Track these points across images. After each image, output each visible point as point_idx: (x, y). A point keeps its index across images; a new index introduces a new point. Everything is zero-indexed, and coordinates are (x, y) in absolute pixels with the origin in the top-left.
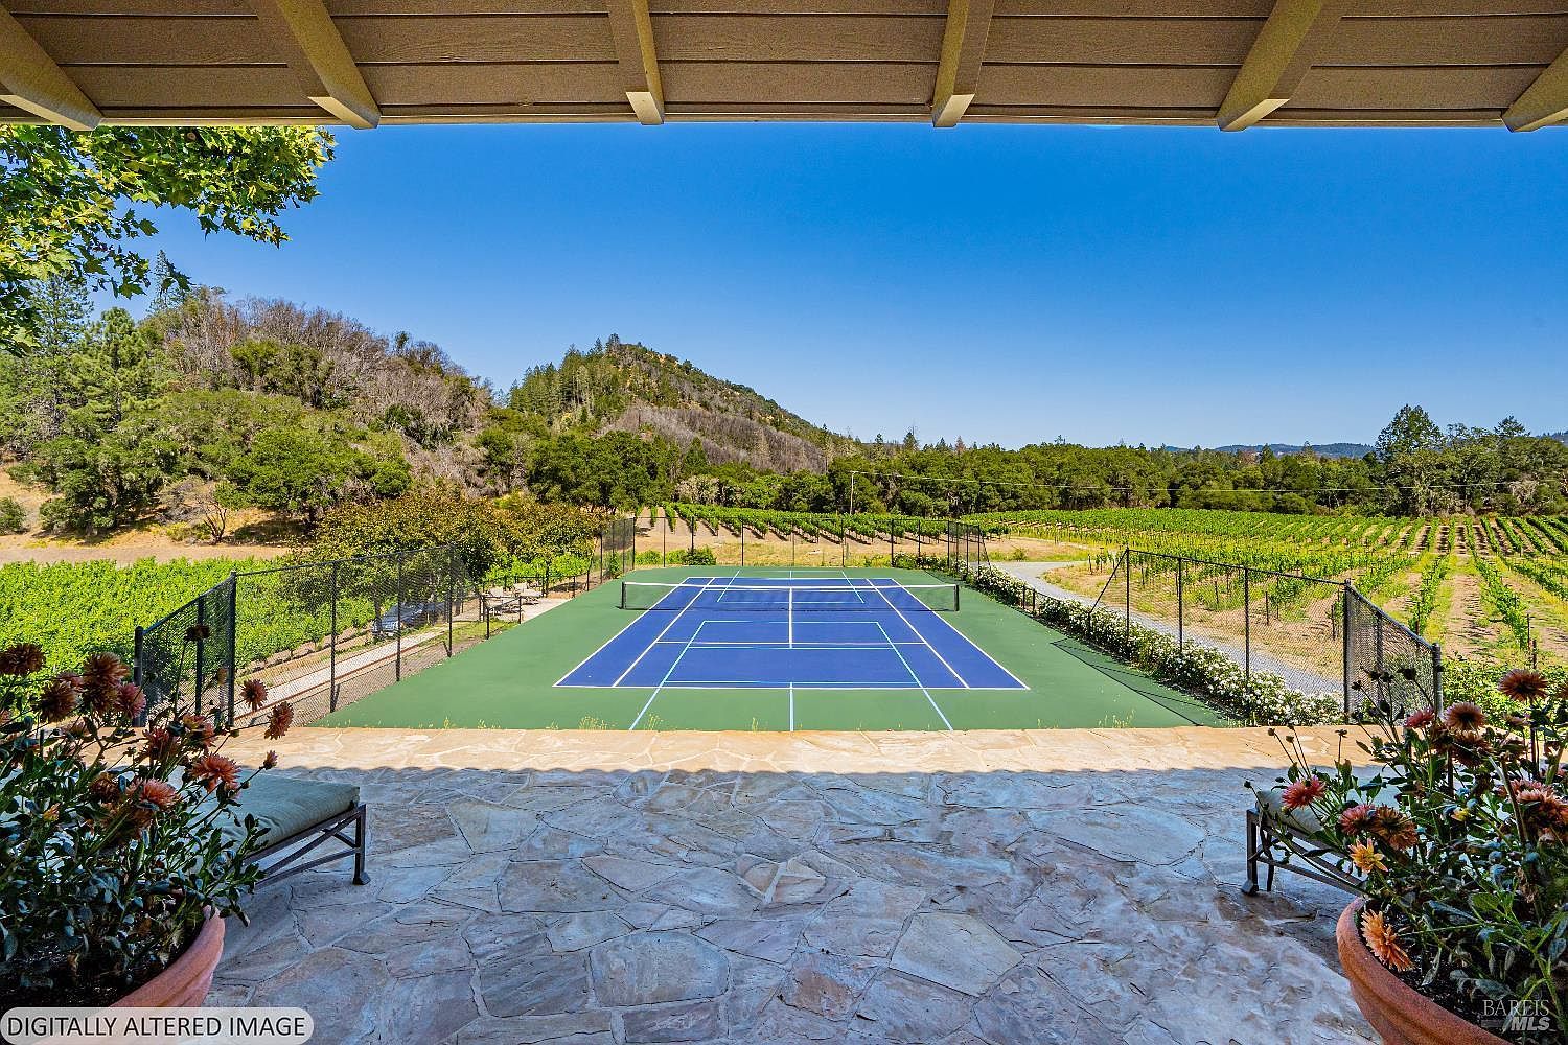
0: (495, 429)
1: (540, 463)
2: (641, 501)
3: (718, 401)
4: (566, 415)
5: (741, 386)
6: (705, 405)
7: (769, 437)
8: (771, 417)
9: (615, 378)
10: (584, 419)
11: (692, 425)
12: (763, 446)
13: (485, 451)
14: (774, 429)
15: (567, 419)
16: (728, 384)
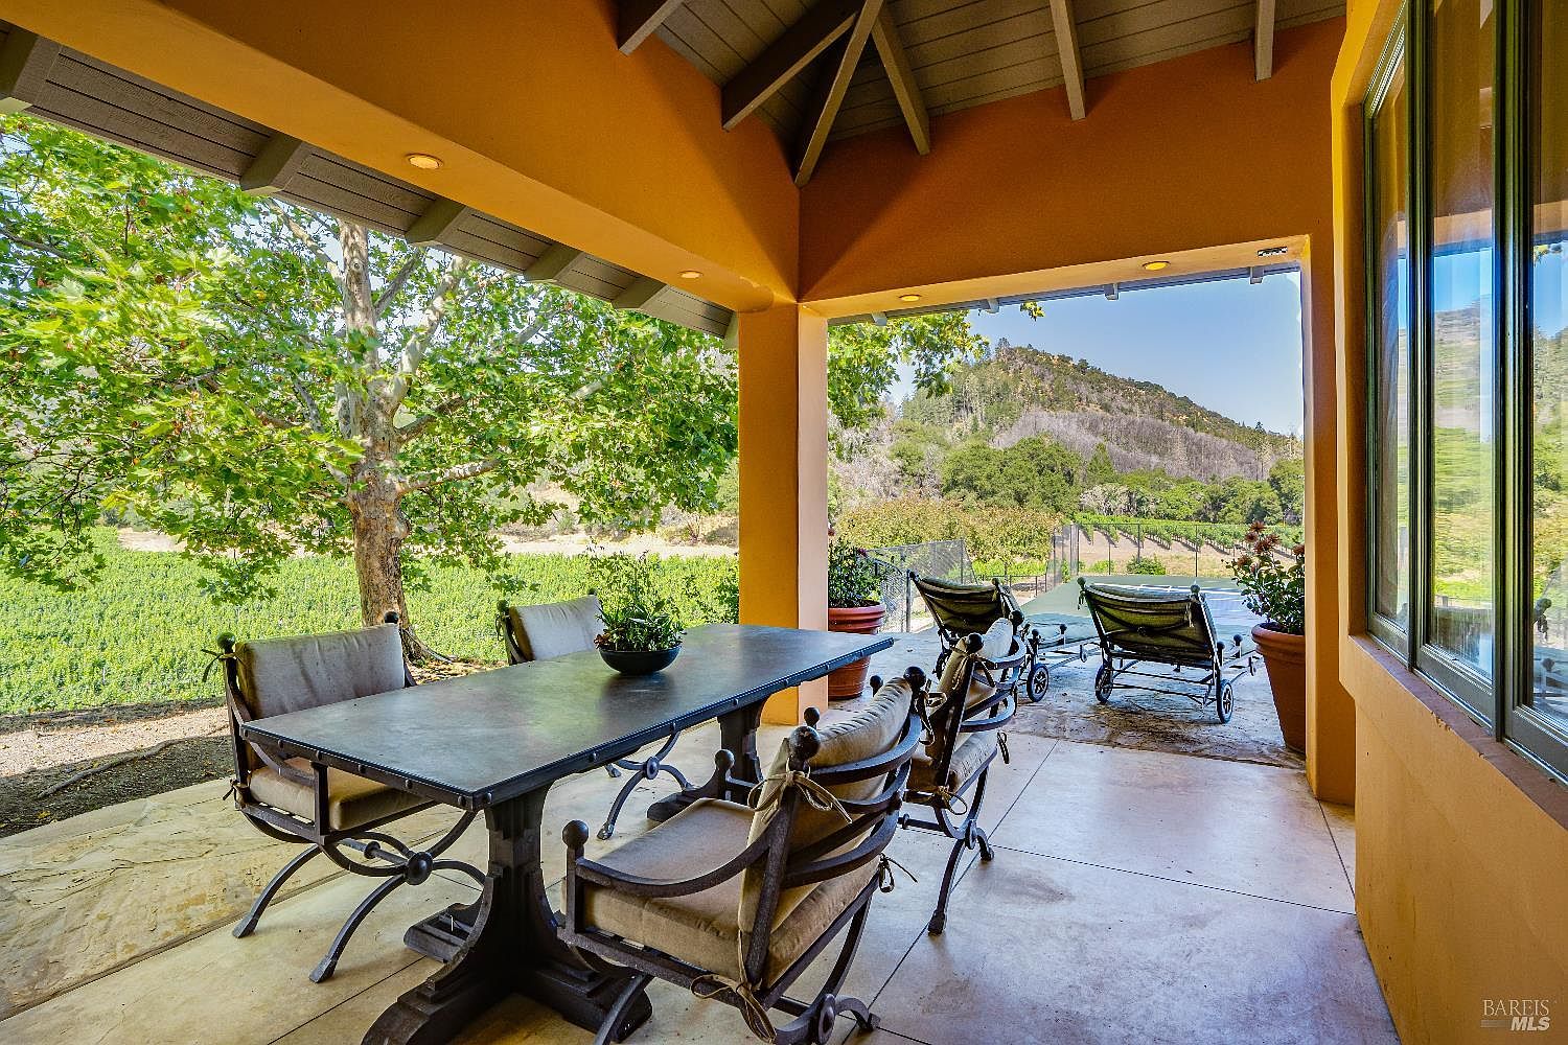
0: (904, 442)
1: (956, 472)
2: (1058, 509)
3: (1120, 402)
4: (957, 425)
5: (1147, 383)
6: (1106, 408)
7: (1186, 437)
8: (1185, 417)
9: (1006, 385)
10: (975, 428)
11: (1093, 428)
12: (1179, 450)
13: (899, 462)
14: (1191, 431)
15: (958, 429)
16: (1131, 382)
